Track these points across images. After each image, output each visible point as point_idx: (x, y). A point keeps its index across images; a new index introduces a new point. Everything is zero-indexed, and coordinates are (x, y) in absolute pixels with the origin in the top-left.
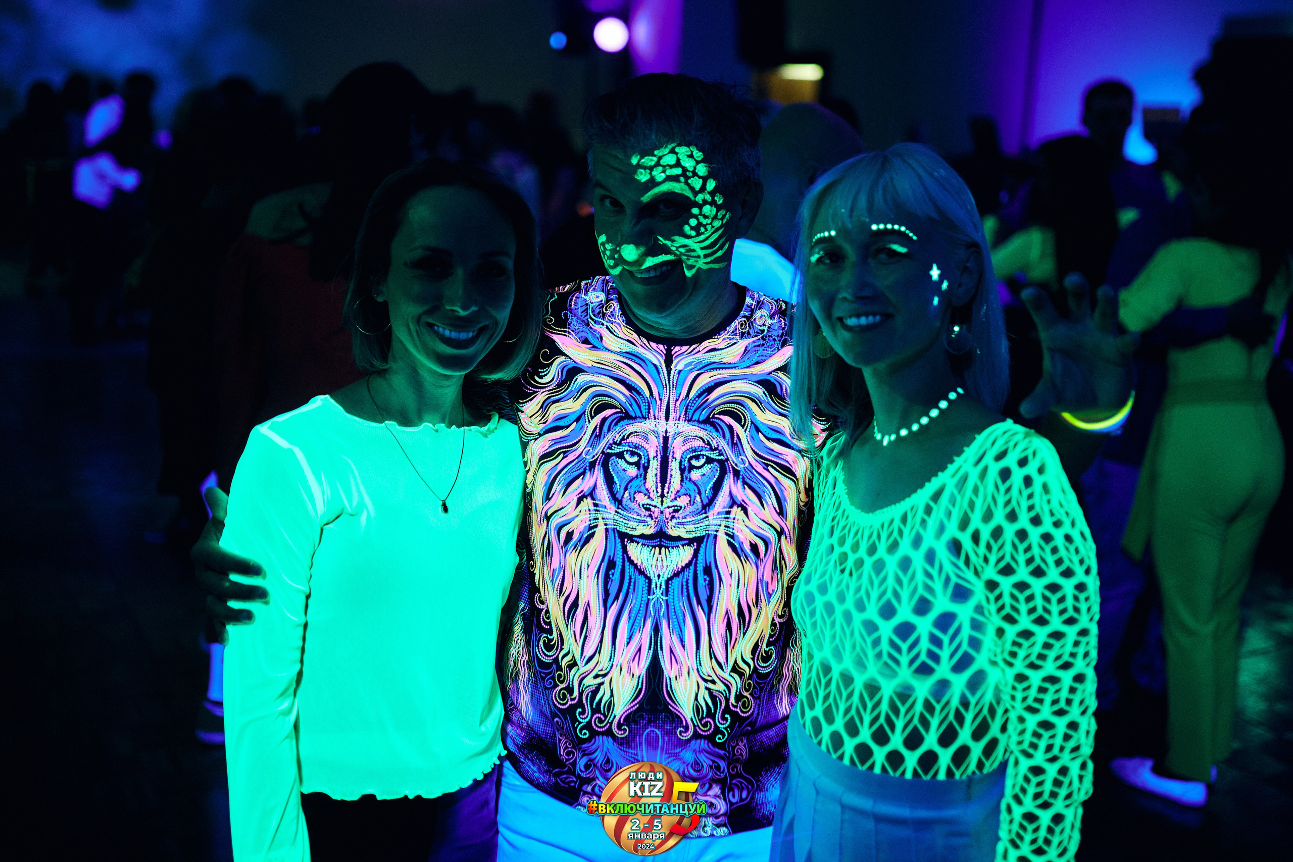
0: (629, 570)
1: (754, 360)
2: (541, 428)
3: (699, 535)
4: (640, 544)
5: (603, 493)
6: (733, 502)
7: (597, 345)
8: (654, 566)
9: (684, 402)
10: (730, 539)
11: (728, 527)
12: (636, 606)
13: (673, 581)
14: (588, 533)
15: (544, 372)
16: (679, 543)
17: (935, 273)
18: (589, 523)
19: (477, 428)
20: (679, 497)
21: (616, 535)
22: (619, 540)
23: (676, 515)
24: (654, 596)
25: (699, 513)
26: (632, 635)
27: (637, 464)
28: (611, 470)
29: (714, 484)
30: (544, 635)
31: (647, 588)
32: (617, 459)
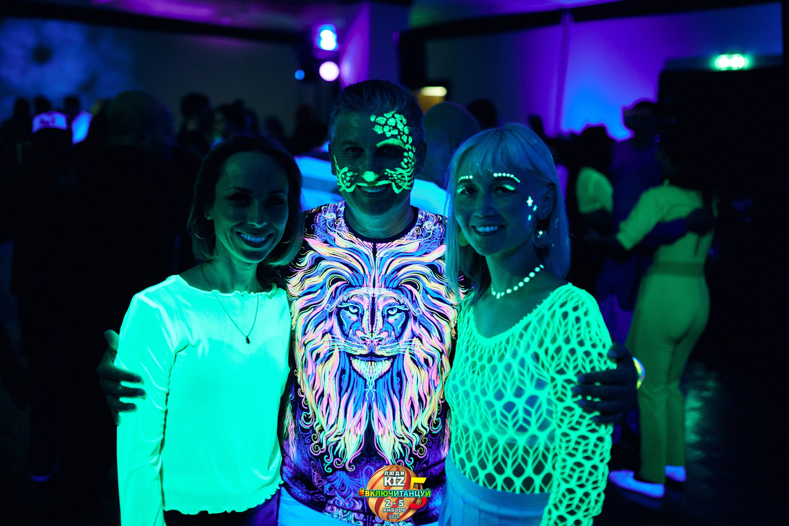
0: (354, 375)
1: (424, 251)
2: (300, 293)
3: (394, 354)
4: (360, 360)
5: (337, 331)
6: (414, 335)
7: (332, 244)
8: (368, 372)
9: (384, 277)
10: (412, 356)
11: (411, 350)
12: (358, 395)
13: (379, 380)
14: (329, 354)
15: (301, 260)
16: (383, 359)
17: (530, 202)
18: (330, 348)
19: (266, 293)
20: (382, 332)
21: (346, 355)
22: (347, 358)
23: (380, 343)
24: (368, 389)
25: (394, 342)
26: (356, 412)
27: (357, 314)
28: (342, 317)
29: (402, 325)
30: (304, 413)
31: (364, 385)
32: (345, 311)
